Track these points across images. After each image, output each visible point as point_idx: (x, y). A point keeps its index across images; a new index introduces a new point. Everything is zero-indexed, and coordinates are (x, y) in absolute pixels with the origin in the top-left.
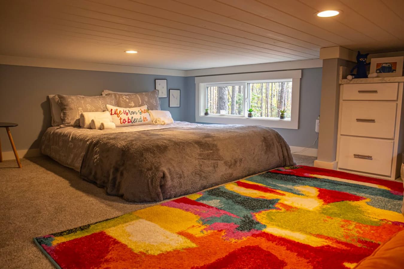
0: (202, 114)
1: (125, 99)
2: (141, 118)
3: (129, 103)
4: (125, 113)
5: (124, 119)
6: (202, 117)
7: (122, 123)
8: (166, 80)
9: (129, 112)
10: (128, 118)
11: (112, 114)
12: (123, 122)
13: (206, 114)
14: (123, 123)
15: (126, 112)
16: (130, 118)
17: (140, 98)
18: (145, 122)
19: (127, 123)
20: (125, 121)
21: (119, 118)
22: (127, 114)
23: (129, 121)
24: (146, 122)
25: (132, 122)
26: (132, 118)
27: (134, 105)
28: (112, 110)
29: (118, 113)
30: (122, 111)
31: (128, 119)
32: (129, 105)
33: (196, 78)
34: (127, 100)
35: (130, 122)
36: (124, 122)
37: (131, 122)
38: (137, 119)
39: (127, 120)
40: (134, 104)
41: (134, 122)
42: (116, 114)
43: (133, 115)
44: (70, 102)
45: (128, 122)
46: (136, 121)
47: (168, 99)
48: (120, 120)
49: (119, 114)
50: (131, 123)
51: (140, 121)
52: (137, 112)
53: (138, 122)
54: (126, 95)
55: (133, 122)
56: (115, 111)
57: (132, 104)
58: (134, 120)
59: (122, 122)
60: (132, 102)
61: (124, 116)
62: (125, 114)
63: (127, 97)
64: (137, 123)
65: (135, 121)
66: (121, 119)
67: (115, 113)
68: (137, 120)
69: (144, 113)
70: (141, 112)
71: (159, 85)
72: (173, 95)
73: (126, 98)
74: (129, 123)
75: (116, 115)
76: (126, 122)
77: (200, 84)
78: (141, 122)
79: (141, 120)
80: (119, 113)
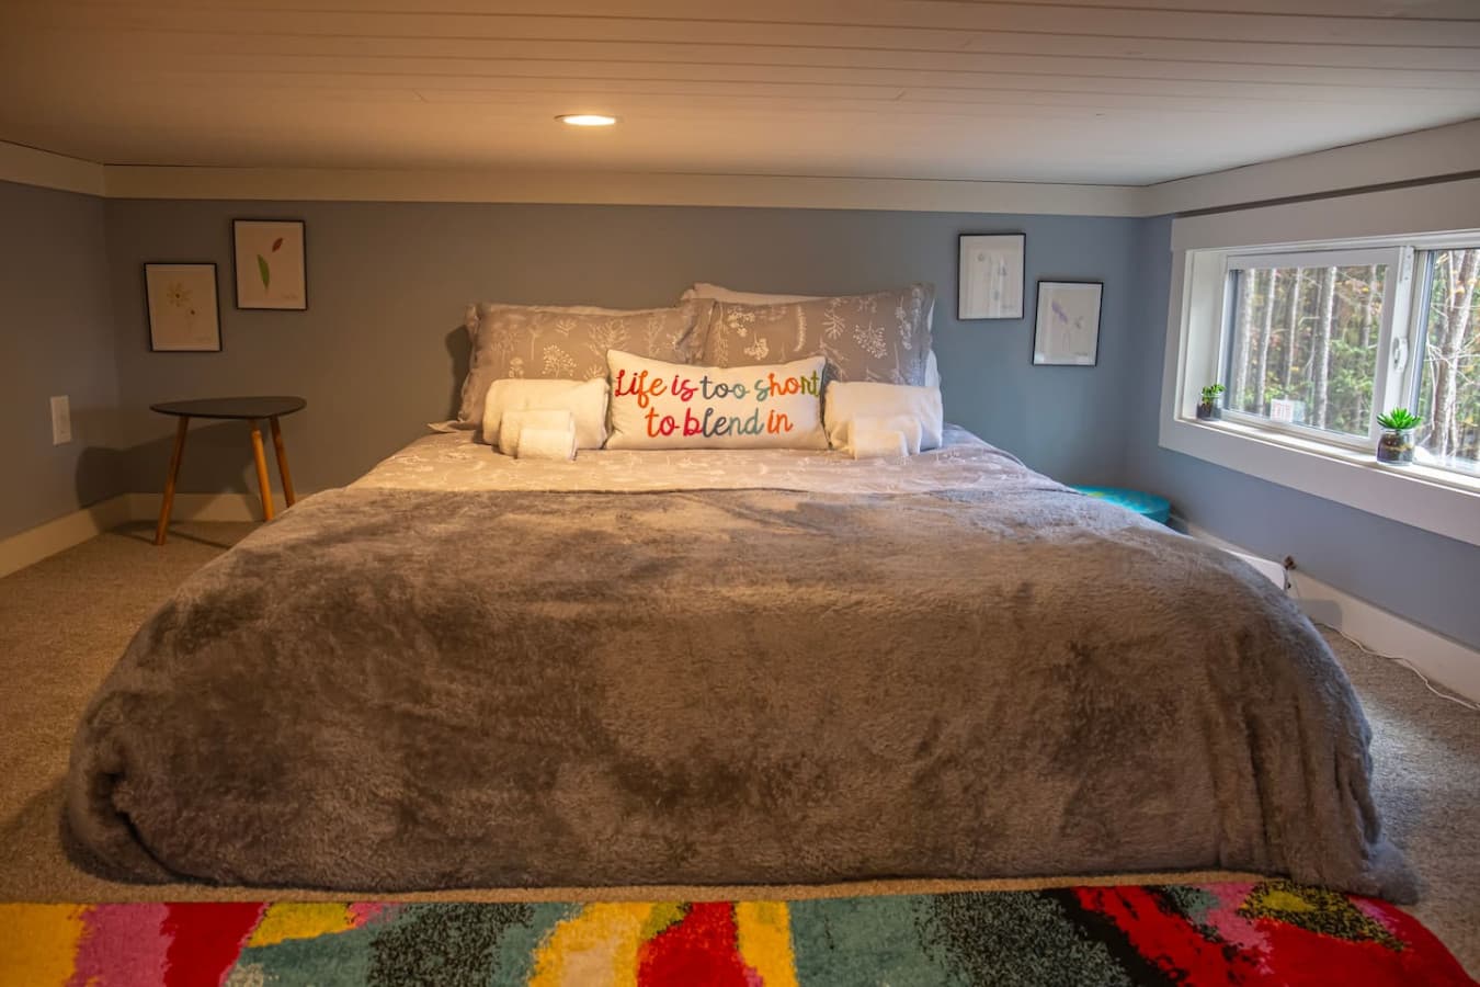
0: (1188, 411)
1: (733, 325)
2: (755, 418)
3: (749, 342)
4: (678, 388)
5: (667, 419)
6: (1186, 427)
7: (654, 432)
8: (1021, 234)
9: (701, 386)
10: (689, 411)
11: (623, 391)
12: (661, 429)
13: (1206, 411)
14: (660, 434)
15: (683, 387)
16: (698, 413)
17: (807, 321)
18: (774, 435)
19: (678, 434)
20: (673, 427)
21: (647, 411)
22: (687, 394)
23: (692, 425)
24: (783, 434)
25: (704, 430)
26: (709, 412)
27: (764, 355)
28: (622, 373)
29: (646, 387)
30: (669, 382)
31: (688, 419)
32: (747, 351)
33: (1175, 221)
34: (743, 332)
35: (696, 431)
36: (667, 428)
37: (704, 435)
38: (732, 421)
39: (680, 421)
40: (767, 350)
41: (715, 430)
42: (634, 393)
43: (715, 403)
44: (495, 335)
45: (687, 432)
46: (729, 428)
47: (1027, 324)
48: (646, 422)
49: (649, 394)
50: (702, 434)
51: (749, 429)
52: (749, 386)
53: (739, 433)
54: (746, 308)
55: (708, 431)
56: (634, 380)
57: (758, 351)
58: (717, 425)
59: (656, 427)
60: (763, 341)
61: (669, 405)
62: (674, 394)
63: (751, 317)
64: (734, 437)
65: (720, 430)
66: (651, 416)
67: (631, 390)
68: (736, 423)
69: (782, 393)
70: (765, 391)
71: (981, 258)
72: (1056, 308)
73: (740, 321)
74: (688, 436)
75: (636, 396)
76: (675, 430)
77: (1189, 253)
78: (754, 435)
79: (755, 426)
80: (651, 390)
